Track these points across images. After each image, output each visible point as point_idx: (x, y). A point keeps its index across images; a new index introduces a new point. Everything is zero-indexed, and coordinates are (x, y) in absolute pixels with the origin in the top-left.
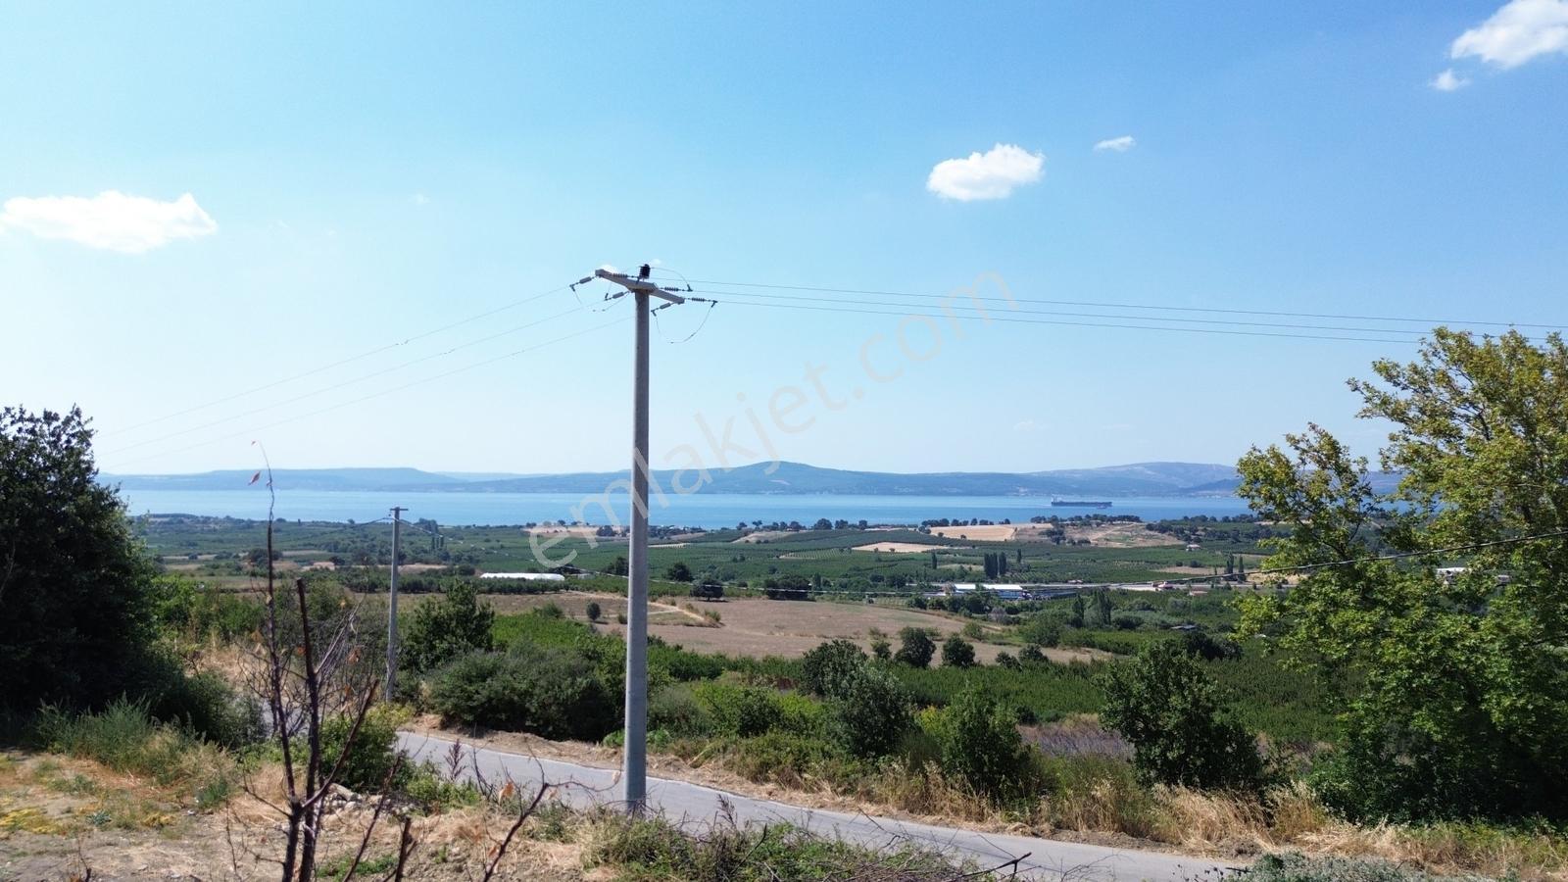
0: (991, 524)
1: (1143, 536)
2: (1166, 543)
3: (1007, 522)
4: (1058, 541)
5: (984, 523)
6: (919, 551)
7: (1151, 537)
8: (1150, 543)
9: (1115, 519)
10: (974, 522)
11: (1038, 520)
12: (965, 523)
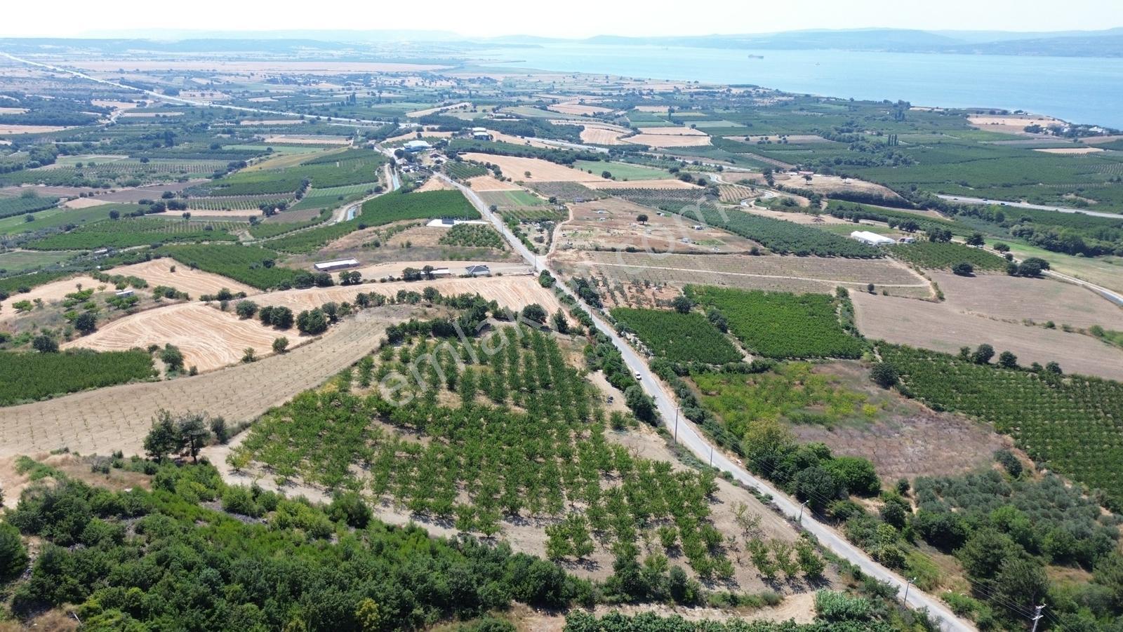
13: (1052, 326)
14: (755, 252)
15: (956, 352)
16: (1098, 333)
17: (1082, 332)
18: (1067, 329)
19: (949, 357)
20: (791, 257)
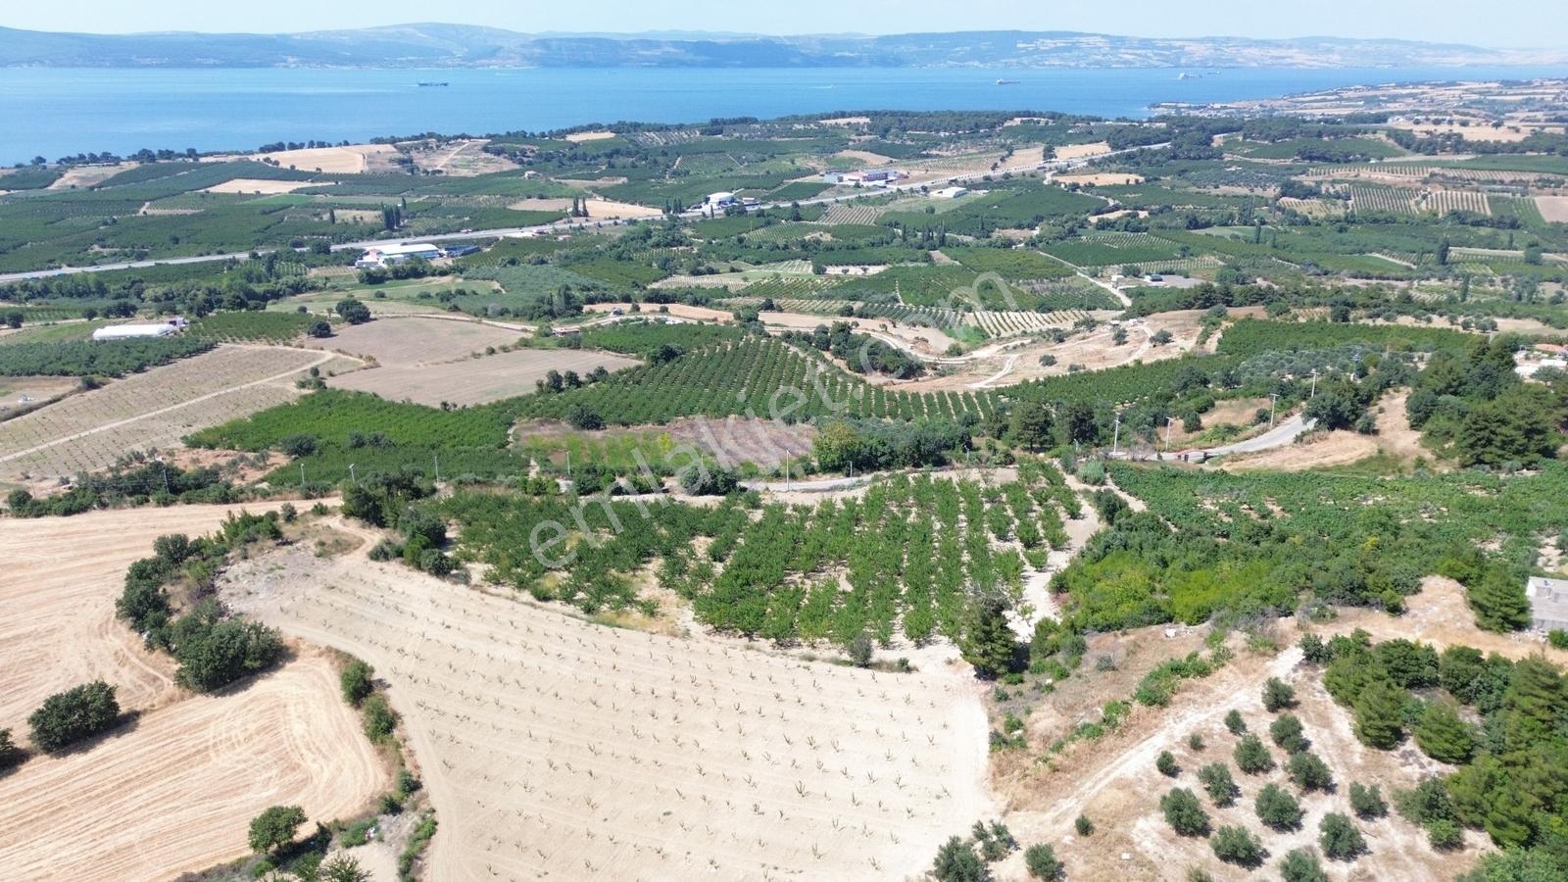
0: (330, 146)
1: (483, 160)
2: (505, 169)
3: (346, 144)
4: (412, 171)
5: (322, 145)
6: (287, 191)
7: (489, 161)
8: (491, 169)
9: (450, 139)
10: (311, 145)
11: (378, 141)
12: (301, 146)
13: (492, 351)
14: (91, 386)
15: (534, 390)
16: (525, 344)
17: (516, 347)
18: (505, 349)
19: (531, 395)
20: (132, 377)
